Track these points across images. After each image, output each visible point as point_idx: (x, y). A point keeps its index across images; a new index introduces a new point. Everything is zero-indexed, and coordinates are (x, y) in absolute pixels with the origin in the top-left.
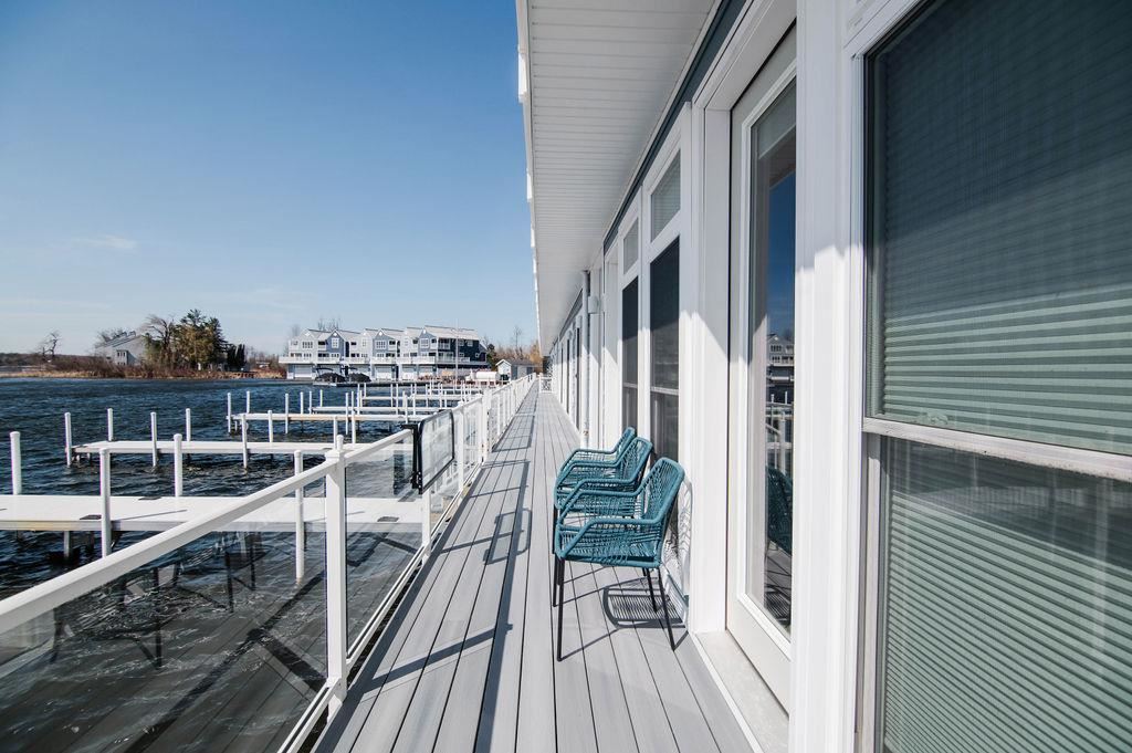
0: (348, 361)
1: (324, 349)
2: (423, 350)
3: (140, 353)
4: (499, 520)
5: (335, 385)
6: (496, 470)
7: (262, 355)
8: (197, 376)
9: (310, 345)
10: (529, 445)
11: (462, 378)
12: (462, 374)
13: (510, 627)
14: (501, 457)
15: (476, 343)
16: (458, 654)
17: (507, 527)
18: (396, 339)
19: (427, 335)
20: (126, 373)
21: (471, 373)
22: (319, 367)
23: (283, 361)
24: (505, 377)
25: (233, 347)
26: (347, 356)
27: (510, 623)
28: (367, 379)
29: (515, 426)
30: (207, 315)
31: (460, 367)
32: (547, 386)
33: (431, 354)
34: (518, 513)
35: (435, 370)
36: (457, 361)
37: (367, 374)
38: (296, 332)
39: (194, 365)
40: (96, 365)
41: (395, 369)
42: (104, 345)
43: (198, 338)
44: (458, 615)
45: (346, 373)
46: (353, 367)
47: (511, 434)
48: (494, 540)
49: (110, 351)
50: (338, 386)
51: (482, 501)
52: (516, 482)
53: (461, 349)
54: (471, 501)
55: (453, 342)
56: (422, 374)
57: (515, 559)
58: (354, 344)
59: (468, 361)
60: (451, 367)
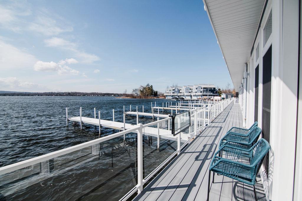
0: (179, 94)
1: (174, 91)
2: (199, 91)
3: (139, 93)
4: (205, 146)
5: (176, 100)
6: (210, 129)
7: (161, 93)
8: (148, 98)
9: (170, 90)
10: (224, 122)
11: (210, 99)
12: (210, 98)
13: (195, 185)
14: (213, 125)
15: (214, 88)
16: (175, 189)
17: (207, 149)
18: (191, 88)
19: (200, 87)
20: (137, 97)
21: (212, 98)
22: (173, 96)
23: (165, 94)
24: (223, 99)
25: (155, 91)
26: (179, 93)
27: (196, 184)
28: (184, 99)
29: (222, 115)
30: (150, 85)
31: (209, 95)
32: (237, 102)
33: (201, 92)
34: (212, 145)
35: (202, 96)
36: (208, 94)
37: (184, 98)
38: (168, 88)
39: (148, 95)
40: (132, 96)
41: (191, 96)
42: (133, 92)
43: (149, 90)
44: (180, 176)
45: (179, 97)
46: (181, 96)
47: (219, 117)
48: (201, 152)
49: (134, 93)
50: (177, 101)
51: (202, 138)
52: (215, 134)
53: (209, 90)
54: (198, 138)
55: (207, 88)
56: (198, 98)
57: (205, 161)
58: (181, 90)
59: (212, 94)
60: (207, 95)
